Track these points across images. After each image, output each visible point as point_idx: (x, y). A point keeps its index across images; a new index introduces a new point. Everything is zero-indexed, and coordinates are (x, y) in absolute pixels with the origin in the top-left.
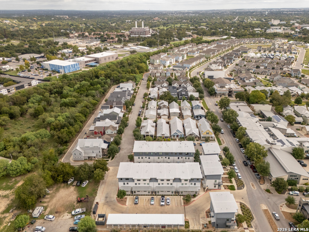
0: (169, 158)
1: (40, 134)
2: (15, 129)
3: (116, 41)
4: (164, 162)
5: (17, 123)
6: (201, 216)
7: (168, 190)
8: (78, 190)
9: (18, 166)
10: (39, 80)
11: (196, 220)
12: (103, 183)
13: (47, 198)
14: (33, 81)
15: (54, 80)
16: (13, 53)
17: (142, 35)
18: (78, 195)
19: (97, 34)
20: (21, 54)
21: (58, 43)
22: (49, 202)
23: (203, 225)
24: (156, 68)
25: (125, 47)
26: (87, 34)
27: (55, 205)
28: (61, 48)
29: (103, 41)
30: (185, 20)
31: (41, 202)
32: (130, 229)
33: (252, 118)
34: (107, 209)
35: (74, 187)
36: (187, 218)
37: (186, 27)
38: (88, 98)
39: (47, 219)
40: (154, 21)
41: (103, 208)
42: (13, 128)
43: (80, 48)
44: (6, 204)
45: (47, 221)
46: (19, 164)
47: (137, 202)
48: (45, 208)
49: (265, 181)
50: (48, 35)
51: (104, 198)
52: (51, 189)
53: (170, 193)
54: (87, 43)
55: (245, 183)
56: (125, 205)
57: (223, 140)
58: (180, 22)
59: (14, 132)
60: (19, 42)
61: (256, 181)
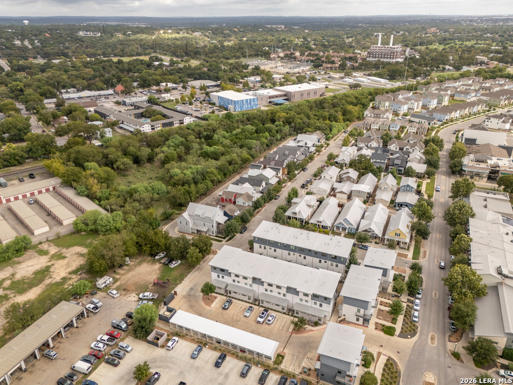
0: (305, 258)
1: (154, 187)
2: (135, 177)
3: (336, 67)
4: (297, 263)
5: (141, 170)
6: (309, 355)
7: (278, 304)
8: (162, 270)
9: (109, 222)
10: (196, 117)
11: (297, 359)
12: (198, 269)
13: (123, 270)
14: (186, 118)
15: (212, 120)
16: (184, 77)
17: (387, 58)
18: (160, 276)
19: (313, 55)
20: (192, 79)
21: (248, 66)
22: (123, 275)
23: (304, 368)
24: (377, 114)
25: (347, 77)
26: (297, 54)
27: (128, 281)
28: (248, 74)
29: (317, 66)
30: (492, 34)
31: (115, 272)
32: (198, 339)
33: (504, 225)
34: (184, 304)
35: (161, 264)
36: (284, 351)
37: (485, 46)
38: (241, 150)
39: (110, 294)
40: (426, 34)
41: (180, 301)
42: (133, 176)
43: (274, 76)
44: (79, 264)
45: (109, 297)
46: (111, 220)
47: (226, 307)
48: (115, 280)
49: (461, 338)
50: (242, 54)
51: (188, 290)
52: (134, 260)
53: (280, 309)
54: (290, 68)
55: (420, 331)
56: (210, 306)
57: (425, 252)
58: (477, 38)
59: (132, 181)
60: (199, 63)
61: (444, 334)
